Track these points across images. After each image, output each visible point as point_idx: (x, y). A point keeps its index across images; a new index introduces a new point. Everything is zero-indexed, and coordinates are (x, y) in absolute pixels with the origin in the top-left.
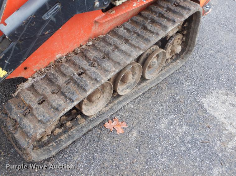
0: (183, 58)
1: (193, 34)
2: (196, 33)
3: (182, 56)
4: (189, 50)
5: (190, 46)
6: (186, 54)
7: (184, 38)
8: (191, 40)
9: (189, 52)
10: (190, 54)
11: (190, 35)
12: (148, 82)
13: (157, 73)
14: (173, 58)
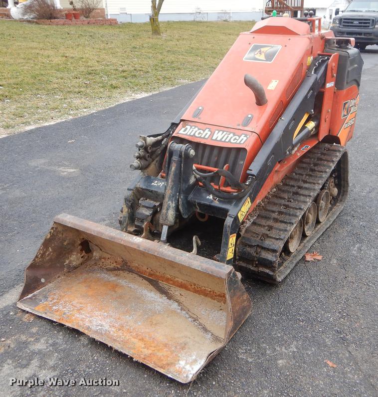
0: (341, 201)
1: (344, 174)
2: (347, 172)
3: (339, 199)
4: (344, 191)
5: (344, 187)
6: (343, 195)
7: (336, 181)
8: (344, 180)
9: (345, 193)
10: (346, 195)
11: (342, 175)
12: (322, 224)
13: (326, 215)
14: (332, 202)
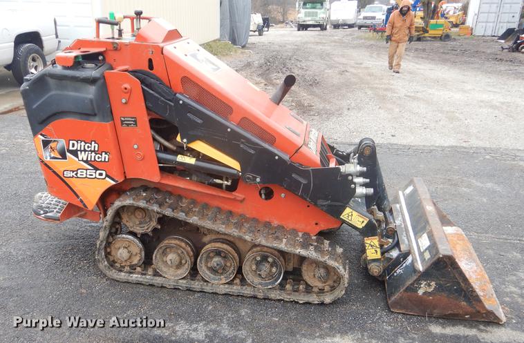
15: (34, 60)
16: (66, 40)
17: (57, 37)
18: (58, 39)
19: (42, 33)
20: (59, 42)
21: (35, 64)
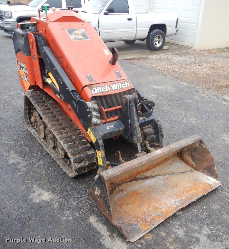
15: (159, 38)
16: (184, 30)
17: (176, 27)
18: (177, 29)
19: (167, 25)
20: (177, 30)
21: (159, 40)
